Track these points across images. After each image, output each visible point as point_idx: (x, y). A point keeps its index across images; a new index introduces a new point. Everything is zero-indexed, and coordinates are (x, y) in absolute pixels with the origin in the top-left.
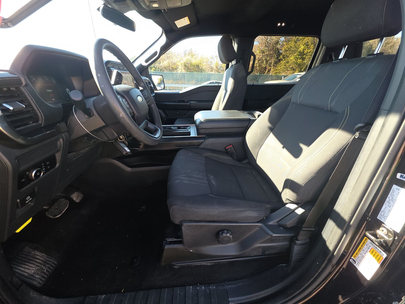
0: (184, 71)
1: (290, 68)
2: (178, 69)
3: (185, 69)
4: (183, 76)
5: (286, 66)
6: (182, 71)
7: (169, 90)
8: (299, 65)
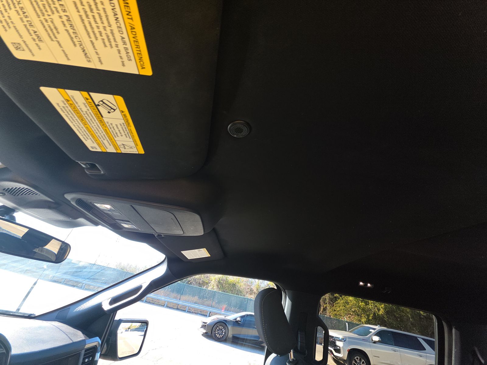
0: (215, 289)
1: (353, 311)
2: (210, 284)
3: (217, 286)
4: (213, 294)
5: (346, 307)
6: (214, 287)
7: (188, 311)
8: (363, 309)
